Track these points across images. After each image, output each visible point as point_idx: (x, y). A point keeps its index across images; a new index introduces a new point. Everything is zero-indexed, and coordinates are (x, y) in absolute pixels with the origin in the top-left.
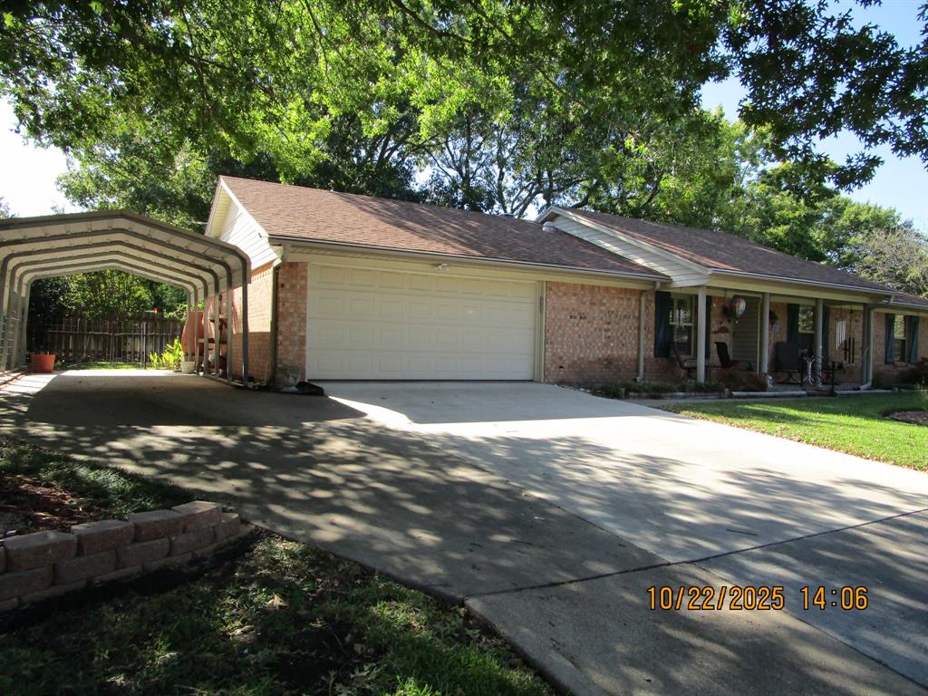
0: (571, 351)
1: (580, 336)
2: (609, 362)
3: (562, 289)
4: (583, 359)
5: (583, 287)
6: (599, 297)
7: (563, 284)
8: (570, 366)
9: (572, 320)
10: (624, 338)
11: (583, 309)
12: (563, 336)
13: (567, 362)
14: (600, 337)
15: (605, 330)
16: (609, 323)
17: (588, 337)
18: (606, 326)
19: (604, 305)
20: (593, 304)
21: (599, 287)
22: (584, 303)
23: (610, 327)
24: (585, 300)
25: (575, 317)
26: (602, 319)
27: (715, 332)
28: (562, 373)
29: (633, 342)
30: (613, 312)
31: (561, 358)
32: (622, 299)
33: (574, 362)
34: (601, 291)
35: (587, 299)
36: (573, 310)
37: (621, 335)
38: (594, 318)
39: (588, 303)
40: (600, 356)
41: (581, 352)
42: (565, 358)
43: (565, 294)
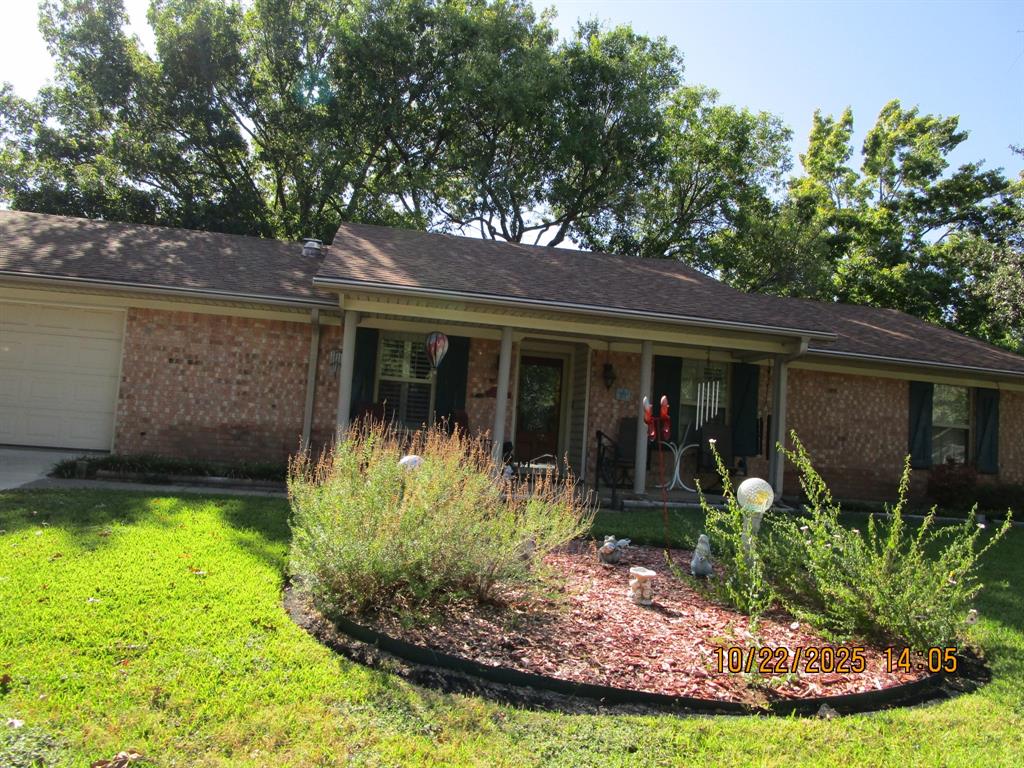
0: (167, 410)
1: (185, 390)
2: (243, 431)
3: (156, 318)
4: (190, 424)
5: (197, 317)
6: (230, 333)
7: (157, 312)
8: (162, 433)
9: (173, 365)
10: (278, 397)
11: (194, 349)
12: (153, 387)
13: (158, 427)
14: (227, 392)
15: (239, 383)
16: (246, 373)
17: (202, 390)
18: (239, 377)
19: (238, 344)
20: (214, 342)
21: (229, 318)
22: (199, 341)
23: (249, 378)
24: (200, 335)
25: (178, 361)
26: (232, 366)
27: (479, 396)
28: (145, 442)
29: (296, 403)
30: (255, 356)
31: (146, 420)
32: (277, 337)
33: (172, 428)
34: (234, 325)
35: (205, 335)
36: (177, 350)
37: (271, 390)
38: (217, 364)
39: (205, 341)
40: (225, 421)
41: (187, 413)
42: (153, 421)
43: (160, 326)
